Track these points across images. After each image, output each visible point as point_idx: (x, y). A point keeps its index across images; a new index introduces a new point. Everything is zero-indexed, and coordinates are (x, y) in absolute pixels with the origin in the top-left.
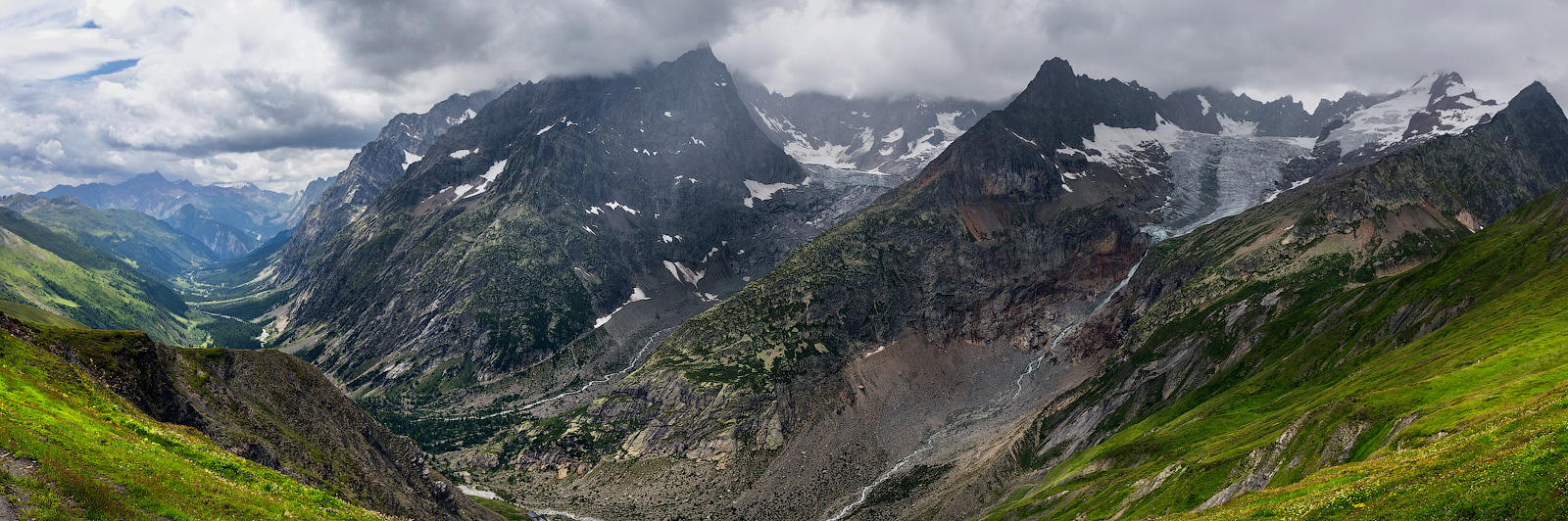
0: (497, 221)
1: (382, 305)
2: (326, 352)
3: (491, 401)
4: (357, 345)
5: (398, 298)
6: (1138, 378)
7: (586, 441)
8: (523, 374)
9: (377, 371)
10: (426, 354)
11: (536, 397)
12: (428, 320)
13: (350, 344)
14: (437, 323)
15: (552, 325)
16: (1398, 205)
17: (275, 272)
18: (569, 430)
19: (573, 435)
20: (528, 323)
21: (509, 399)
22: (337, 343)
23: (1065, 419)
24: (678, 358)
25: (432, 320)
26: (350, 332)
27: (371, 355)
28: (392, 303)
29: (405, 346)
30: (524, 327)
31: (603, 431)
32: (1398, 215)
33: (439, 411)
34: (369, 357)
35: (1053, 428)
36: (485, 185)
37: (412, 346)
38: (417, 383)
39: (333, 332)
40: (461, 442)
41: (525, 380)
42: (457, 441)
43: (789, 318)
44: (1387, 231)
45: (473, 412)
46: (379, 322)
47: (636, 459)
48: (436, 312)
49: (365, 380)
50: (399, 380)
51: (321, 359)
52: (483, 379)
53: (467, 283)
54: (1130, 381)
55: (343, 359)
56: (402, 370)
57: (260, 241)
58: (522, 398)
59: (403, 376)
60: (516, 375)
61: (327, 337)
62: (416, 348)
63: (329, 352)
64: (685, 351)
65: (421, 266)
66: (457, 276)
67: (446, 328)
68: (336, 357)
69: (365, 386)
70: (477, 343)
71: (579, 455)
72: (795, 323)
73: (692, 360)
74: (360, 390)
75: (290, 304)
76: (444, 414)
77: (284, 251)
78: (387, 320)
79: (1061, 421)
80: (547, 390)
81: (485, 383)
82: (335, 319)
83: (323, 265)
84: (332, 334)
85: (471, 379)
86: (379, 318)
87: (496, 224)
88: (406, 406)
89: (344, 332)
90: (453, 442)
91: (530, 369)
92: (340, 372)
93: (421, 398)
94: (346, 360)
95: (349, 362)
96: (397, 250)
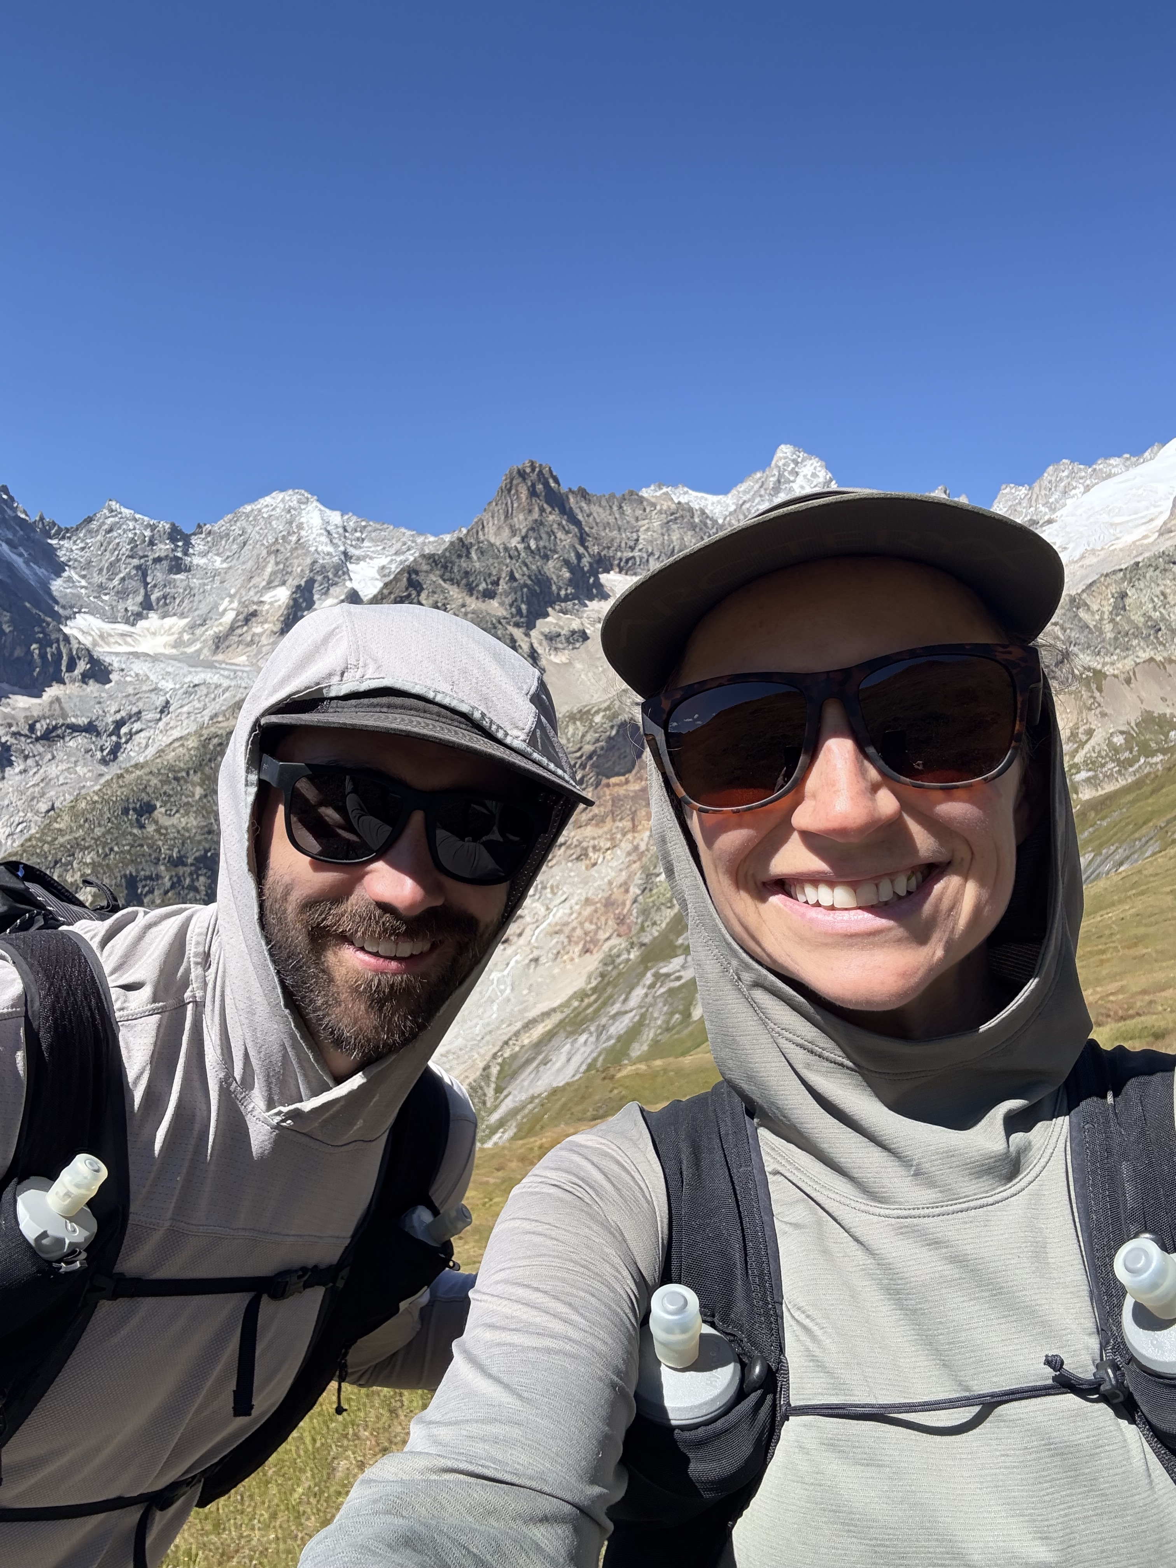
6: (652, 986)
16: (1129, 663)
23: (534, 1059)
32: (1128, 681)
35: (514, 1075)
44: (1104, 715)
54: (639, 992)
79: (528, 1062)
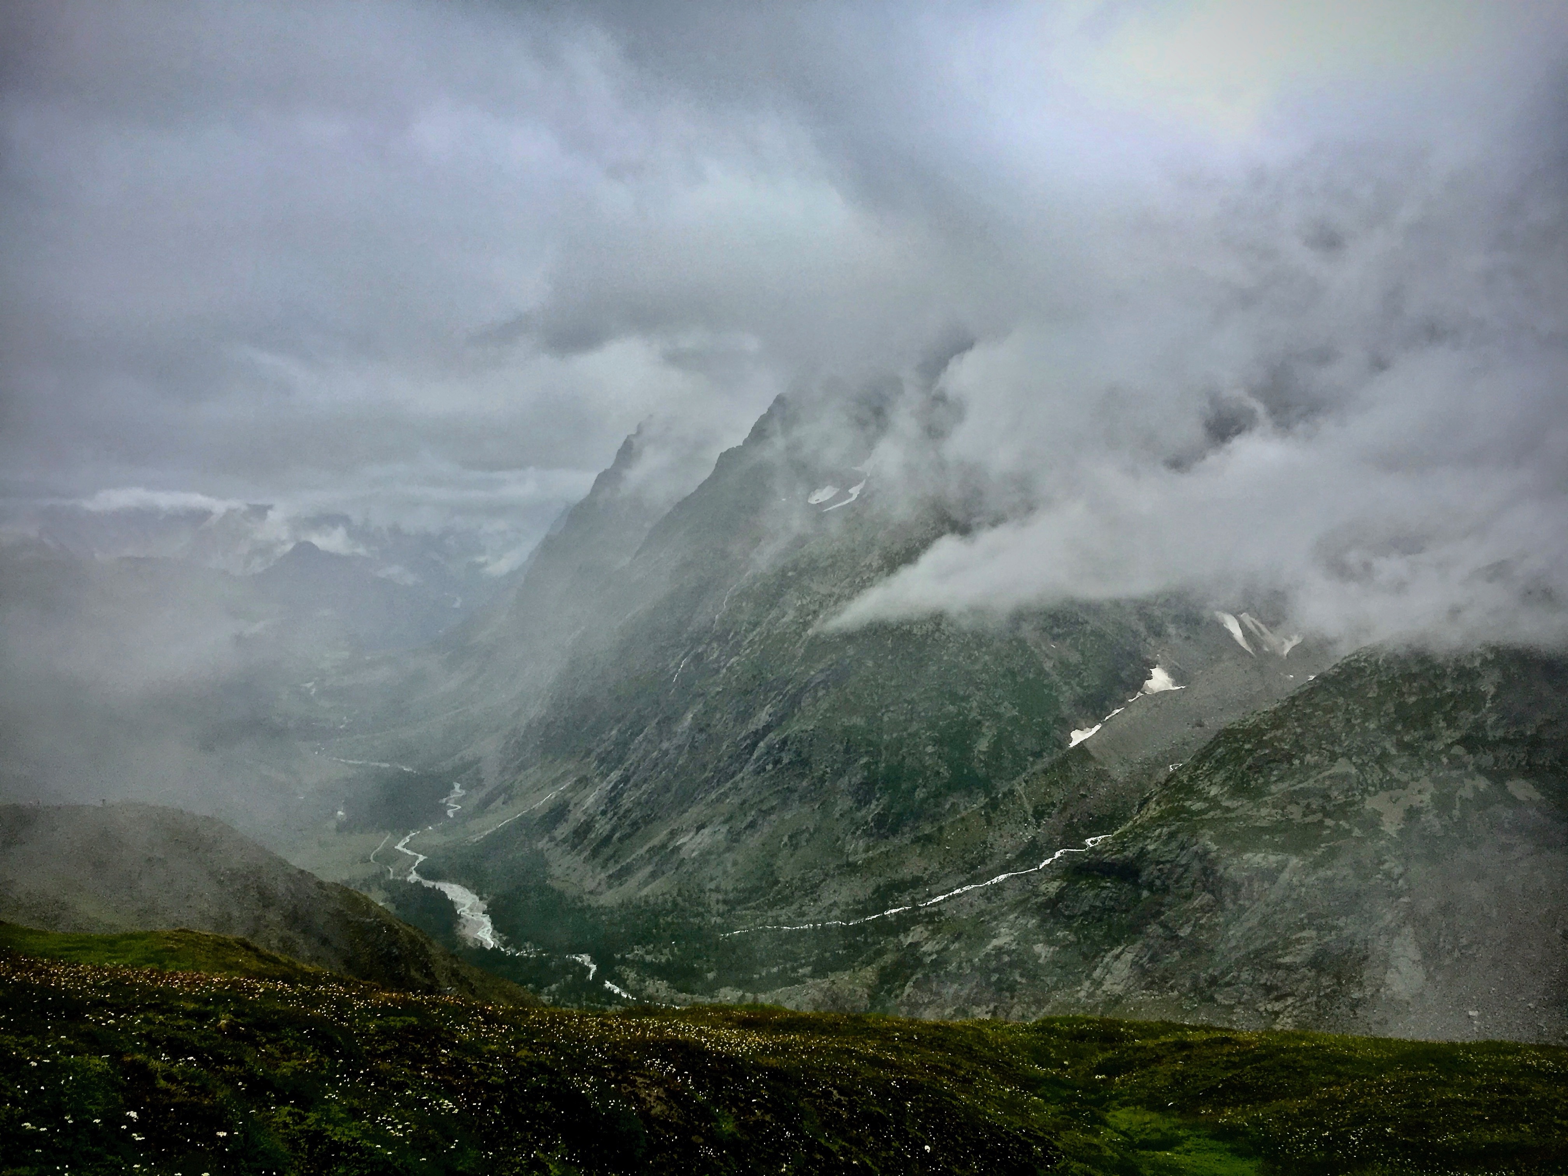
2: (571, 817)
3: (871, 891)
4: (626, 802)
8: (928, 839)
9: (664, 846)
10: (752, 808)
11: (951, 882)
12: (755, 745)
13: (613, 799)
14: (770, 748)
15: (983, 745)
18: (995, 942)
20: (936, 742)
21: (901, 886)
22: (591, 798)
25: (762, 744)
26: (614, 776)
27: (652, 817)
29: (712, 796)
30: (930, 749)
33: (774, 913)
34: (648, 820)
37: (726, 795)
38: (735, 863)
39: (586, 778)
40: (808, 970)
41: (931, 848)
42: (802, 966)
43: (1442, 724)
45: (833, 912)
46: (666, 753)
47: (1117, 998)
48: (768, 728)
49: (642, 864)
50: (702, 860)
51: (563, 830)
52: (856, 852)
53: (822, 671)
55: (602, 827)
56: (708, 841)
57: (460, 610)
58: (926, 884)
59: (710, 853)
60: (916, 840)
61: (573, 788)
62: (733, 800)
63: (577, 816)
66: (804, 659)
67: (786, 758)
68: (590, 825)
69: (641, 876)
70: (844, 783)
71: (1011, 988)
72: (1457, 735)
74: (630, 884)
76: (782, 919)
78: (680, 747)
80: (974, 867)
81: (859, 859)
82: (589, 753)
84: (583, 782)
85: (833, 852)
86: (665, 746)
88: (715, 908)
89: (604, 777)
90: (794, 970)
91: (941, 829)
92: (596, 853)
93: (741, 891)
94: (608, 827)
95: (614, 830)
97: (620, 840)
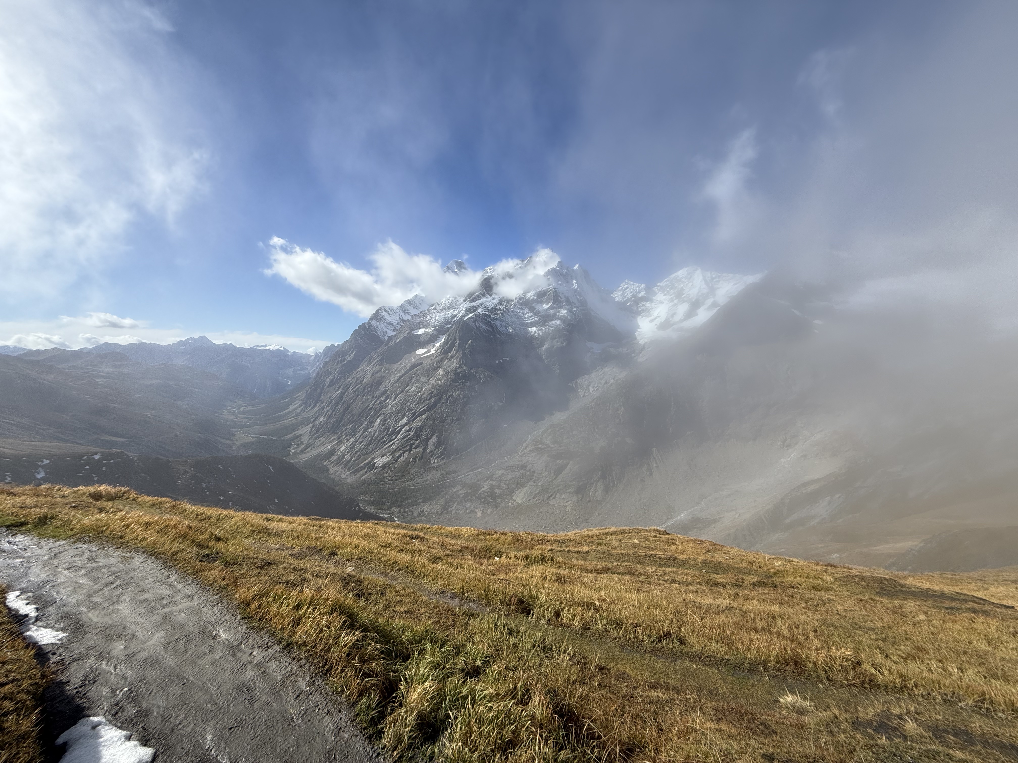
0: (441, 370)
1: (372, 423)
2: (336, 454)
3: (439, 474)
4: (357, 447)
5: (382, 417)
7: (492, 495)
8: (458, 459)
9: (370, 462)
10: (400, 450)
11: (465, 472)
12: (401, 430)
13: (352, 447)
14: (406, 431)
15: (474, 429)
17: (300, 406)
18: (483, 489)
19: (485, 492)
20: (460, 428)
21: (450, 473)
22: (343, 447)
24: (545, 446)
25: (403, 429)
26: (352, 440)
27: (365, 452)
28: (378, 420)
29: (386, 446)
30: (458, 431)
31: (501, 489)
33: (408, 483)
34: (364, 454)
36: (434, 349)
37: (391, 446)
38: (395, 468)
39: (341, 441)
40: (421, 500)
41: (459, 462)
43: (609, 423)
45: (428, 482)
46: (370, 432)
47: (521, 504)
48: (404, 426)
49: (362, 468)
50: (384, 467)
51: (333, 458)
52: (434, 462)
53: (424, 407)
55: (348, 457)
56: (385, 461)
57: (291, 385)
58: (457, 472)
59: (386, 465)
60: (453, 460)
61: (337, 444)
62: (393, 447)
63: (338, 453)
64: (548, 442)
65: (396, 398)
66: (418, 402)
67: (412, 434)
68: (343, 456)
69: (362, 472)
70: (431, 441)
71: (489, 503)
72: (613, 425)
73: (552, 448)
74: (358, 475)
75: (311, 425)
76: (411, 485)
77: (307, 391)
78: (375, 431)
80: (472, 467)
81: (435, 465)
82: (342, 432)
83: (334, 399)
84: (340, 442)
85: (427, 462)
86: (370, 430)
87: (441, 372)
88: (388, 482)
89: (348, 441)
90: (416, 501)
91: (462, 456)
92: (345, 465)
93: (398, 476)
94: (350, 457)
95: (352, 459)
96: (382, 388)
97: (354, 461)
